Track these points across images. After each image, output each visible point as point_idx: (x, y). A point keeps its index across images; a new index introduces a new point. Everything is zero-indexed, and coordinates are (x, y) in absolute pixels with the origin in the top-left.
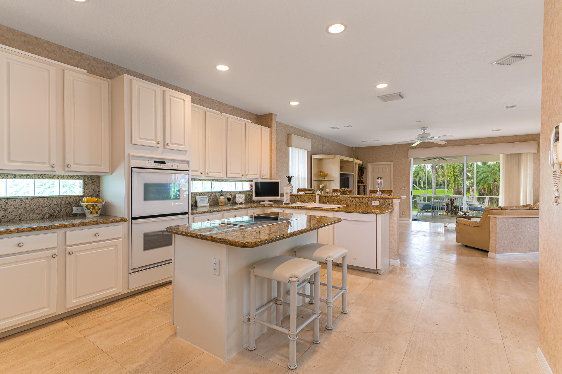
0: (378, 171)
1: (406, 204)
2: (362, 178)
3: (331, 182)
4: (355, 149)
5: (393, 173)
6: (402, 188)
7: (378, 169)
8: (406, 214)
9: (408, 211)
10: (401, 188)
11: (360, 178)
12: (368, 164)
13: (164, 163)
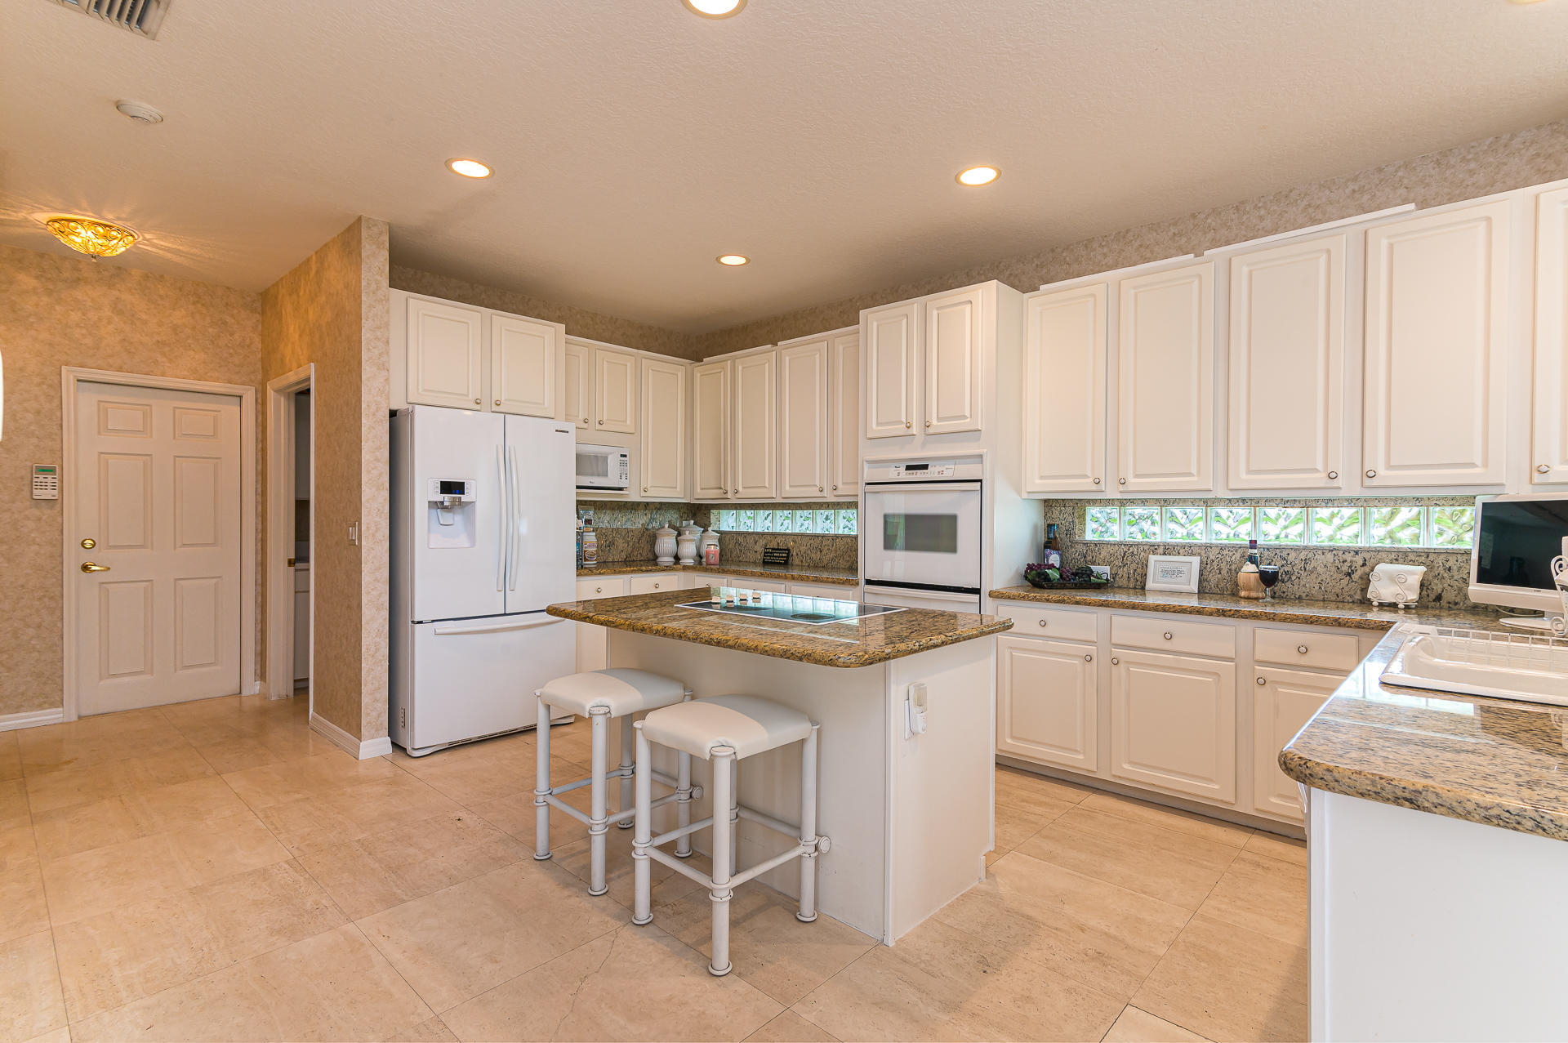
13: (925, 467)
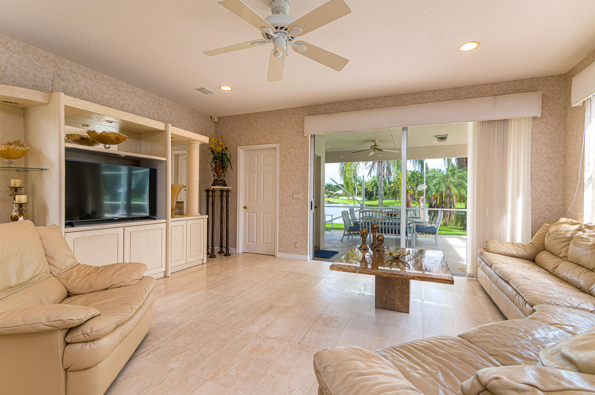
0: (256, 164)
1: (301, 227)
2: (224, 176)
3: (44, 171)
4: (216, 120)
5: (280, 166)
6: (295, 195)
7: (256, 158)
8: (301, 246)
9: (304, 240)
10: (293, 195)
11: (219, 176)
12: (238, 148)
